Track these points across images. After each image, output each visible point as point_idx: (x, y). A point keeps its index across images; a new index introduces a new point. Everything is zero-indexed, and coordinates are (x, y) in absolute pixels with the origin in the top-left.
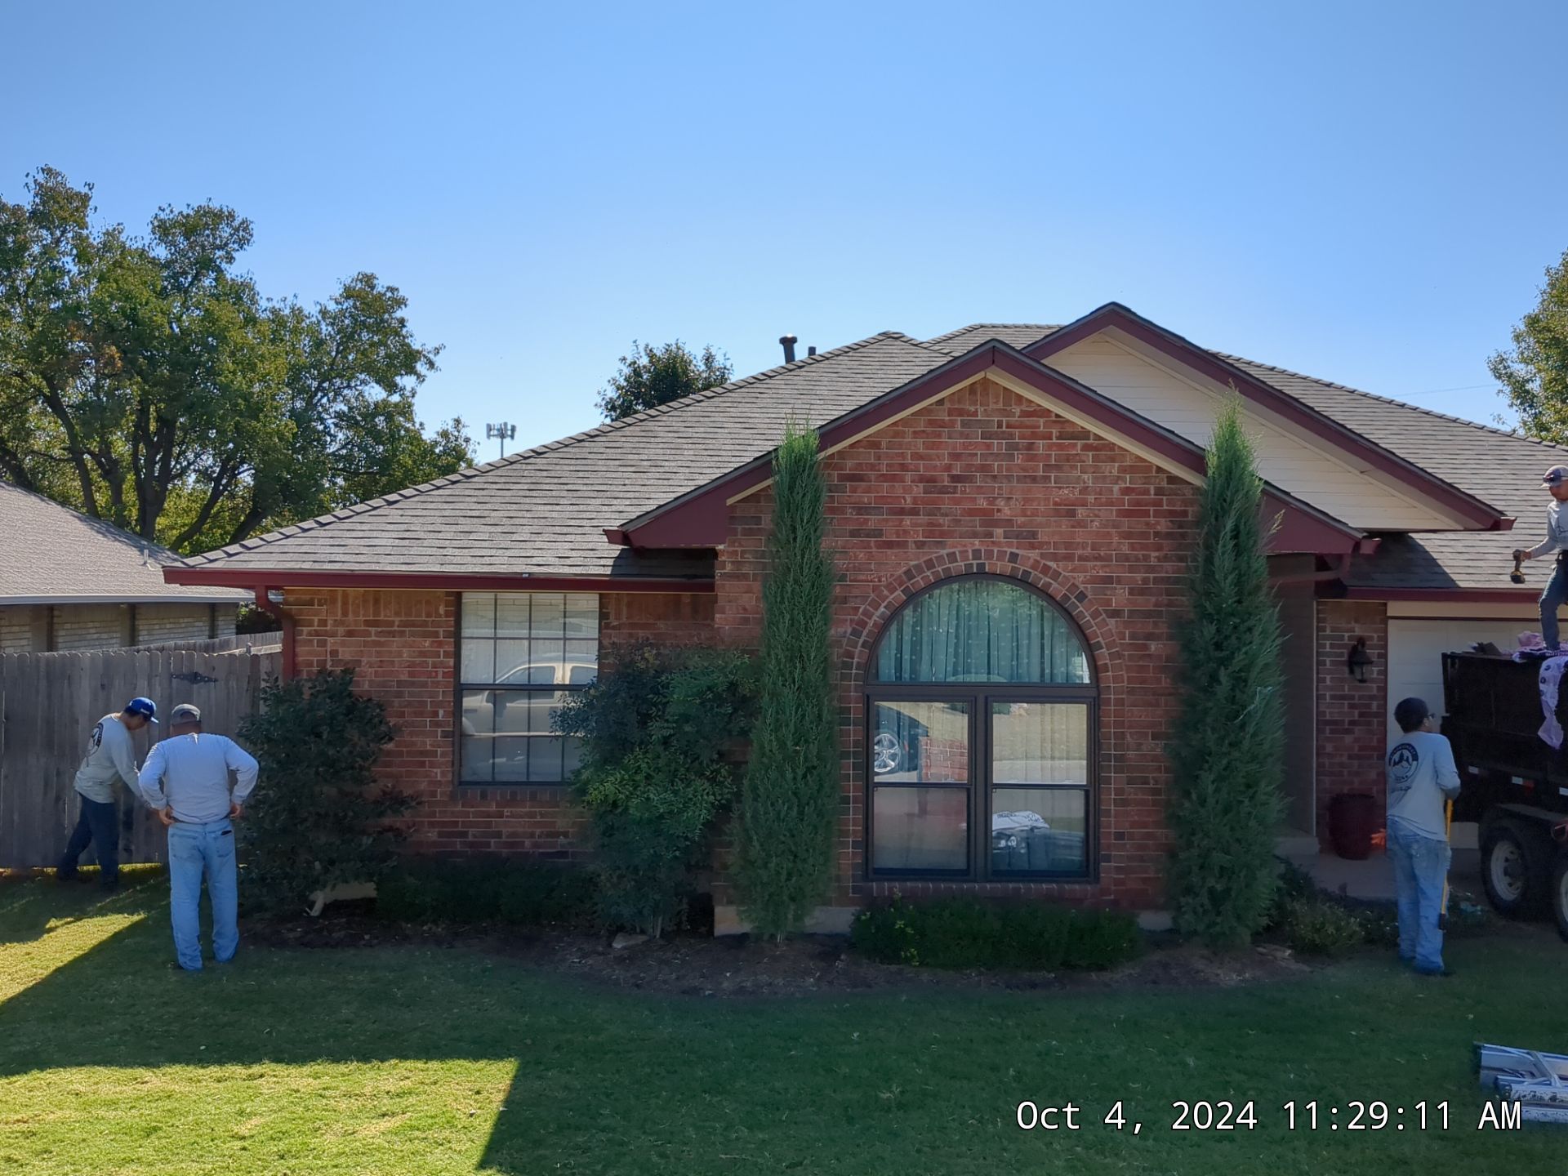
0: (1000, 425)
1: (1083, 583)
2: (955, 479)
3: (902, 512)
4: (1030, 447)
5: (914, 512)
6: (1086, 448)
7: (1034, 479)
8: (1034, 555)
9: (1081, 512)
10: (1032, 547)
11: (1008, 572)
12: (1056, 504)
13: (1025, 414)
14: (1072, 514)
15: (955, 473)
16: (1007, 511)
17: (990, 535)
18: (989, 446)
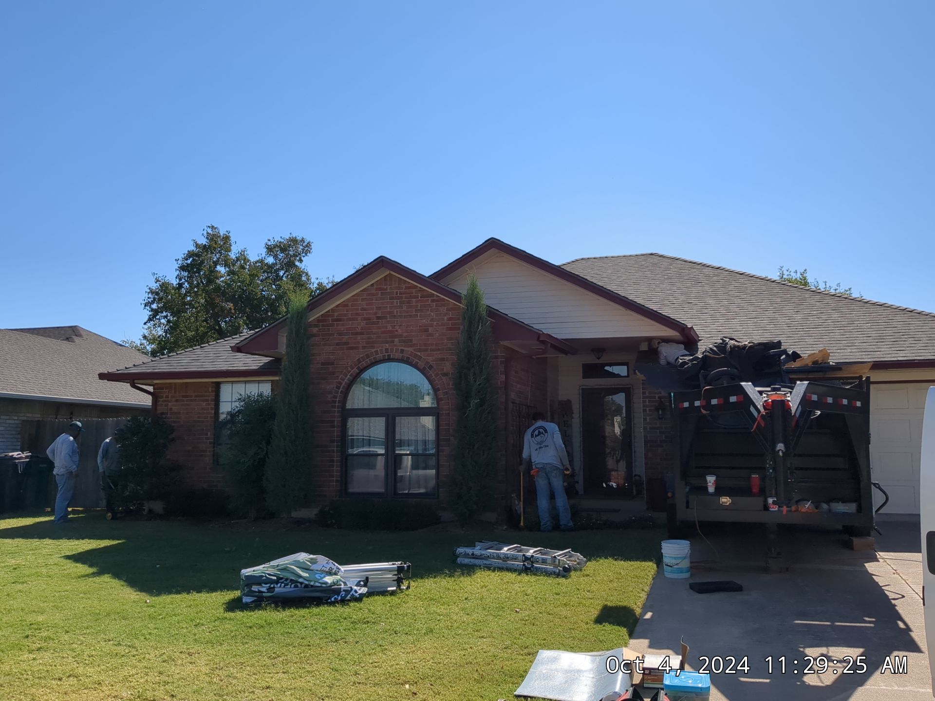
0: (397, 294)
1: (432, 361)
2: (378, 318)
3: (357, 334)
4: (409, 302)
5: (362, 333)
6: (433, 301)
7: (411, 316)
8: (411, 349)
9: (430, 329)
10: (411, 346)
11: (400, 358)
12: (420, 326)
13: (407, 288)
14: (427, 330)
15: (378, 315)
16: (400, 331)
17: (393, 342)
18: (392, 303)
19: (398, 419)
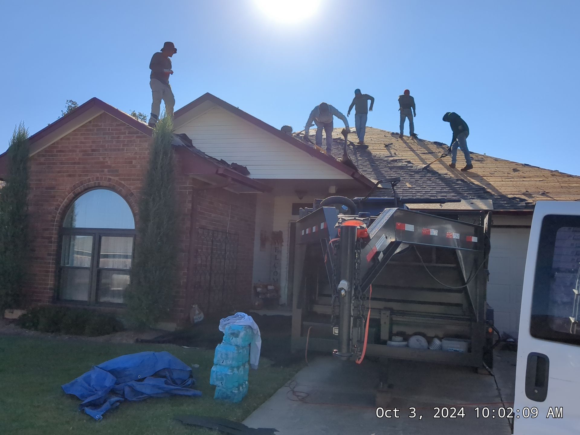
0: (109, 130)
1: (133, 189)
2: (93, 150)
3: (75, 163)
4: (118, 138)
5: (79, 163)
9: (134, 162)
10: (117, 176)
11: (108, 185)
12: (126, 159)
13: (117, 125)
14: (131, 162)
16: (109, 162)
17: (103, 171)
18: (105, 138)
19: (103, 239)
